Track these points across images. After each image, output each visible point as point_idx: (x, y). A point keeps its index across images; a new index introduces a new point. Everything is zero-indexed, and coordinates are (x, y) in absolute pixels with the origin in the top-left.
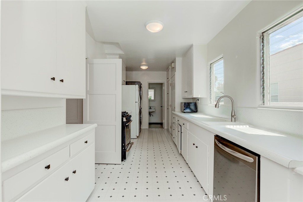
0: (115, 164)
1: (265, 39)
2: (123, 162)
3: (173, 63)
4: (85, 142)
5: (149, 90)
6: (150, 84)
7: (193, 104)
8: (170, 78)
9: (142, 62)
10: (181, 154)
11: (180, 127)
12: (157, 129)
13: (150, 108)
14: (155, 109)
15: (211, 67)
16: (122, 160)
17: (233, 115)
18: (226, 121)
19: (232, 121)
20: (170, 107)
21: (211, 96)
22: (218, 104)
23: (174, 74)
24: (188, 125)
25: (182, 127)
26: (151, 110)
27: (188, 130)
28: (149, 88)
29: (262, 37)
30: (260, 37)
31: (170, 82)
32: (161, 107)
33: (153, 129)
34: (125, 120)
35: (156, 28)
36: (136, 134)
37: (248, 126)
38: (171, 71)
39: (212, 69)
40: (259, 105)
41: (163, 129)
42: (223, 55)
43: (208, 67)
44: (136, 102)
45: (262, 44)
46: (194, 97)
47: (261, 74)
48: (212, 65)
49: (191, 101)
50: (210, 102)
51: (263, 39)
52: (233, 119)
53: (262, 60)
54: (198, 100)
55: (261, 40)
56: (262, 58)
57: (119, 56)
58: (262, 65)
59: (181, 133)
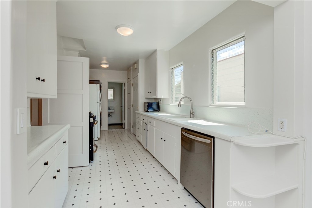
0: (82, 167)
1: (214, 55)
2: (91, 164)
3: (135, 64)
4: (64, 142)
5: (109, 89)
6: (109, 83)
7: (155, 104)
8: (131, 78)
9: (103, 60)
10: (147, 150)
11: (146, 125)
12: (118, 130)
13: (109, 109)
14: (114, 109)
15: (172, 71)
16: (90, 162)
17: (192, 112)
18: (186, 118)
19: (191, 117)
20: (132, 107)
21: (172, 97)
22: (180, 103)
23: (137, 75)
24: (155, 123)
25: (148, 125)
26: (111, 111)
27: (154, 127)
28: (110, 87)
29: (212, 53)
30: (211, 53)
31: (132, 82)
32: (121, 107)
33: (113, 130)
34: (92, 120)
35: (127, 32)
36: (98, 136)
37: (203, 120)
38: (132, 71)
39: (173, 73)
40: (210, 104)
41: (124, 129)
42: (183, 62)
43: (170, 71)
44: (97, 102)
45: (212, 59)
46: (158, 97)
47: (211, 81)
48: (173, 69)
49: (153, 101)
50: (171, 102)
51: (213, 55)
52: (192, 115)
53: (212, 70)
54: (161, 100)
55: (212, 55)
56: (212, 69)
57: (78, 52)
58: (212, 74)
59: (147, 130)
